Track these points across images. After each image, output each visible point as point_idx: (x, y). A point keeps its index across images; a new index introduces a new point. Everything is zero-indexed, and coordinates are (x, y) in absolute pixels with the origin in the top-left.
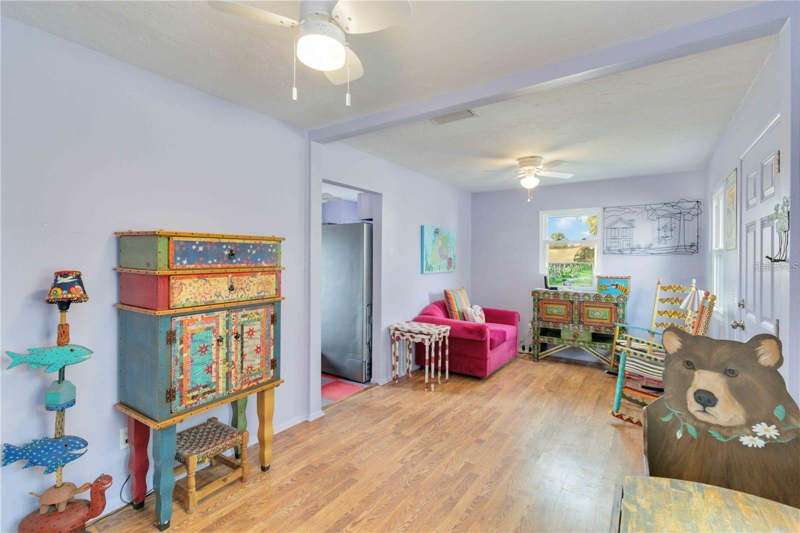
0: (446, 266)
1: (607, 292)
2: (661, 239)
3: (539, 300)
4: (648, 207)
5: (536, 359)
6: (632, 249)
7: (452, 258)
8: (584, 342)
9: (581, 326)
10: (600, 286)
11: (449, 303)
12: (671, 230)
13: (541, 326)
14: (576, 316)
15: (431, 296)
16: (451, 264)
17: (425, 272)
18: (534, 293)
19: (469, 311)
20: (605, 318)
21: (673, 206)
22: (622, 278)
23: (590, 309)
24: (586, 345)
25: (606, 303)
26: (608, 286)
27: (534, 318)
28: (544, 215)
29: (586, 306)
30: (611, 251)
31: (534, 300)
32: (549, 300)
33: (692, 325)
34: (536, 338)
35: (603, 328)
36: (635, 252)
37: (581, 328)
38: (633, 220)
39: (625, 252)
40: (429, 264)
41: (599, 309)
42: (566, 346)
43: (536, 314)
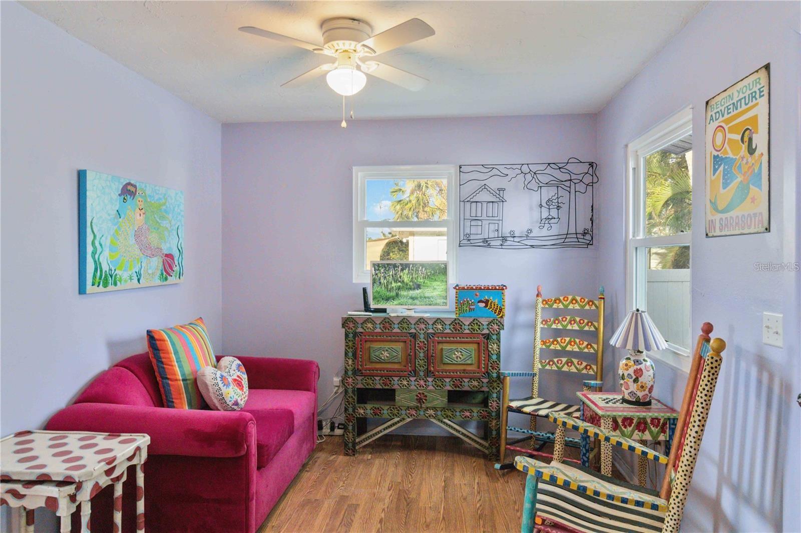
0: (159, 272)
1: (472, 313)
2: (543, 222)
3: (355, 334)
4: (525, 169)
5: (350, 449)
6: (504, 239)
7: (176, 253)
8: (434, 409)
9: (430, 379)
10: (461, 304)
11: (159, 360)
12: (558, 208)
13: (360, 386)
14: (421, 362)
15: (112, 345)
16: (171, 268)
17: (89, 288)
18: (347, 322)
19: (209, 373)
20: (469, 362)
21: (560, 168)
22: (496, 289)
23: (446, 347)
24: (439, 413)
25: (471, 334)
26: (473, 304)
27: (346, 371)
28: (360, 174)
29: (438, 343)
30: (472, 241)
31: (347, 336)
32: (372, 334)
33: (634, 377)
34: (351, 410)
35: (466, 380)
36: (508, 243)
37: (430, 384)
38: (504, 190)
39: (492, 243)
40: (105, 268)
41: (460, 346)
42: (404, 419)
43: (350, 362)
